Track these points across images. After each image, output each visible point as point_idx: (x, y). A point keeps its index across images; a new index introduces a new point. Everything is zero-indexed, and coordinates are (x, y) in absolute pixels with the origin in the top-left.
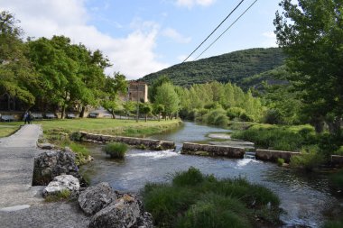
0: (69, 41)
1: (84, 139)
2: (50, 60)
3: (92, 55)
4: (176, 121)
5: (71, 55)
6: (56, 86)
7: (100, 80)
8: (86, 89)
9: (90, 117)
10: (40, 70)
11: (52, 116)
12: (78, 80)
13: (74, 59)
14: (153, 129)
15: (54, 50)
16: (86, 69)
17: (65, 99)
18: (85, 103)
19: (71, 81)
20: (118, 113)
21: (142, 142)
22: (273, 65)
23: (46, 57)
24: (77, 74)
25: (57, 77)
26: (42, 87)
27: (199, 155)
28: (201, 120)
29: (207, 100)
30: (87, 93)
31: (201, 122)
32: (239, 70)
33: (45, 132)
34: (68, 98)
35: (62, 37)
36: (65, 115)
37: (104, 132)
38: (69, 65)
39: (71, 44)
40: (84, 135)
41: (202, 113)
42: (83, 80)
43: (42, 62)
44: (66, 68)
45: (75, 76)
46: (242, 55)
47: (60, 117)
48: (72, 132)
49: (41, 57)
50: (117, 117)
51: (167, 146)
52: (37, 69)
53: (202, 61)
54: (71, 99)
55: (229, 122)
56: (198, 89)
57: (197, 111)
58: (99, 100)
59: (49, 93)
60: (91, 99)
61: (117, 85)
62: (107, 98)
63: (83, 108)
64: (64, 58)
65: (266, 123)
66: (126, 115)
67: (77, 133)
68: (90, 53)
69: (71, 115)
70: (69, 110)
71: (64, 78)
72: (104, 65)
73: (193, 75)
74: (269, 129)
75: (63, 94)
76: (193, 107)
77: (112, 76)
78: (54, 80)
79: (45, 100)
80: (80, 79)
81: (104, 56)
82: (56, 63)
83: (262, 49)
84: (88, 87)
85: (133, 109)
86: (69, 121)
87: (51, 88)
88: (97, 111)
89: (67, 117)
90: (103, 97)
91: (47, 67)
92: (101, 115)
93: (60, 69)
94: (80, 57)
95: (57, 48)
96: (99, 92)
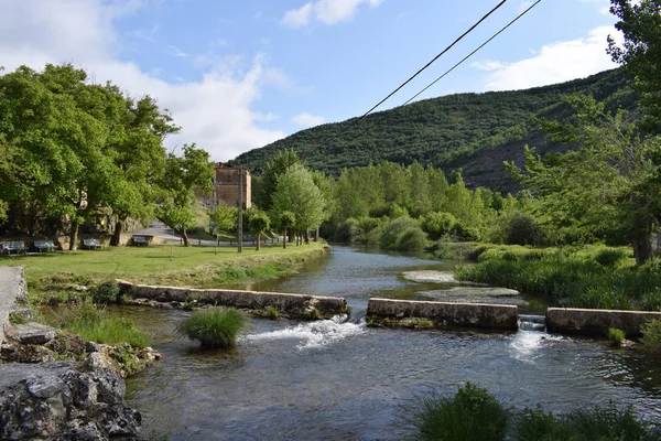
0: (83, 76)
1: (126, 298)
2: (39, 117)
3: (135, 107)
4: (318, 246)
5: (88, 107)
6: (55, 175)
7: (155, 162)
8: (123, 183)
9: (132, 243)
10: (17, 140)
11: (50, 245)
12: (106, 163)
13: (96, 116)
14: (278, 266)
15: (50, 95)
16: (122, 136)
17: (78, 205)
18: (123, 213)
19: (90, 165)
20: (196, 233)
21: (267, 301)
22: (493, 126)
23: (29, 112)
24: (104, 150)
25: (57, 156)
26: (23, 179)
27: (412, 327)
28: (365, 242)
29: (372, 200)
30: (127, 190)
31: (365, 245)
32: (429, 139)
33: (30, 286)
34: (84, 203)
35: (68, 69)
36: (77, 241)
37: (171, 278)
38: (84, 129)
39: (88, 82)
40: (125, 288)
41: (367, 228)
42: (118, 162)
43: (22, 123)
44: (79, 135)
45: (99, 153)
46: (433, 108)
47: (66, 246)
48: (97, 281)
49: (19, 110)
50: (191, 241)
51: (329, 309)
52: (9, 138)
53: (354, 122)
54: (91, 206)
55: (429, 244)
56: (355, 177)
57: (354, 223)
58: (152, 206)
59: (41, 192)
60: (135, 203)
61: (189, 173)
62: (171, 201)
63: (118, 227)
64: (72, 113)
65: (510, 242)
66: (211, 236)
67: (108, 285)
68: (129, 104)
69: (93, 242)
70: (88, 231)
71: (74, 158)
72: (162, 129)
73: (338, 151)
74: (528, 257)
75: (73, 195)
76: (348, 216)
77: (180, 154)
78: (52, 162)
79: (32, 209)
80: (111, 160)
81: (161, 111)
82: (53, 124)
83: (472, 95)
84: (129, 179)
85: (231, 224)
86: (88, 256)
87: (45, 180)
88: (147, 232)
89: (83, 247)
90: (162, 200)
91: (32, 135)
92: (157, 240)
93: (64, 136)
94: (109, 111)
95: (55, 91)
96: (152, 190)
